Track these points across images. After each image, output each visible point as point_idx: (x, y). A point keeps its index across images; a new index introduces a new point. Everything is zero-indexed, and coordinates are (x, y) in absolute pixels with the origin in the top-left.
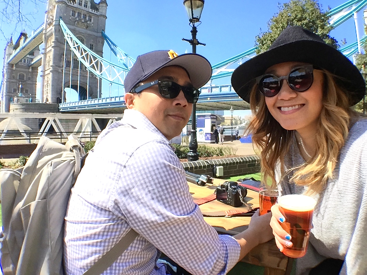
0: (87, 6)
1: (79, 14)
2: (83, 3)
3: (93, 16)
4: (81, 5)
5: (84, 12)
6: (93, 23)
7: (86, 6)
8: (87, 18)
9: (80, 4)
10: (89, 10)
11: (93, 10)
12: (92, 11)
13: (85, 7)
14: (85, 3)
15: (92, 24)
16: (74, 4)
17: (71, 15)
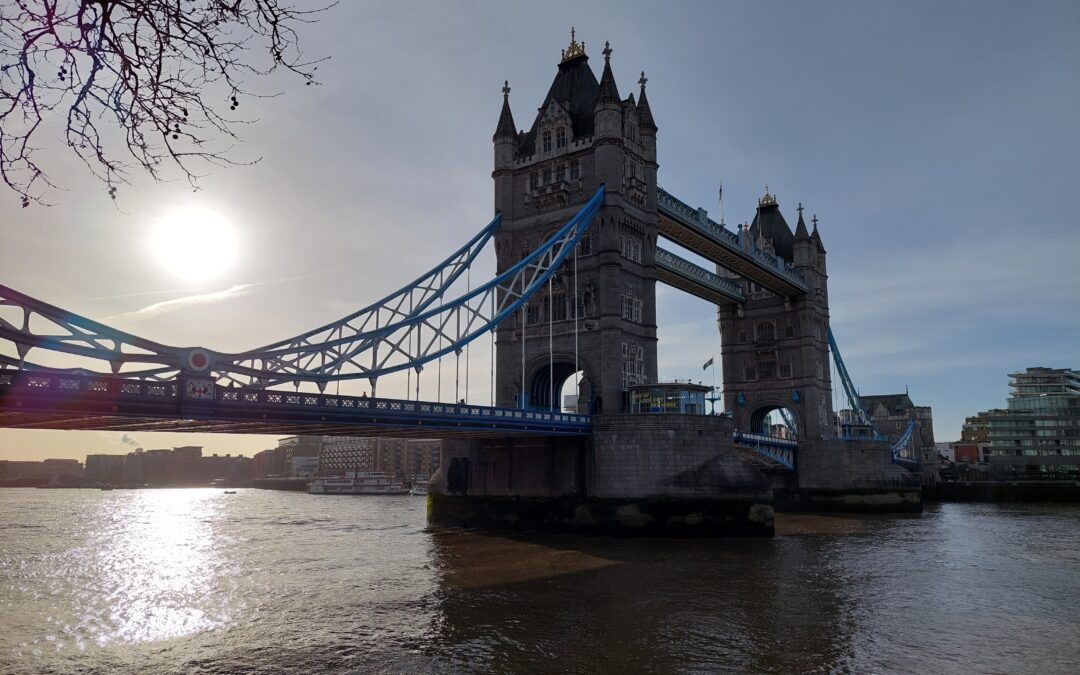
0: (563, 140)
1: (547, 176)
2: (554, 140)
3: (581, 160)
4: (550, 149)
5: (555, 163)
6: (580, 179)
7: (561, 143)
8: (567, 174)
9: (548, 147)
10: (569, 148)
11: (580, 142)
12: (577, 145)
13: (559, 146)
14: (558, 135)
15: (581, 183)
16: (530, 160)
17: (528, 190)
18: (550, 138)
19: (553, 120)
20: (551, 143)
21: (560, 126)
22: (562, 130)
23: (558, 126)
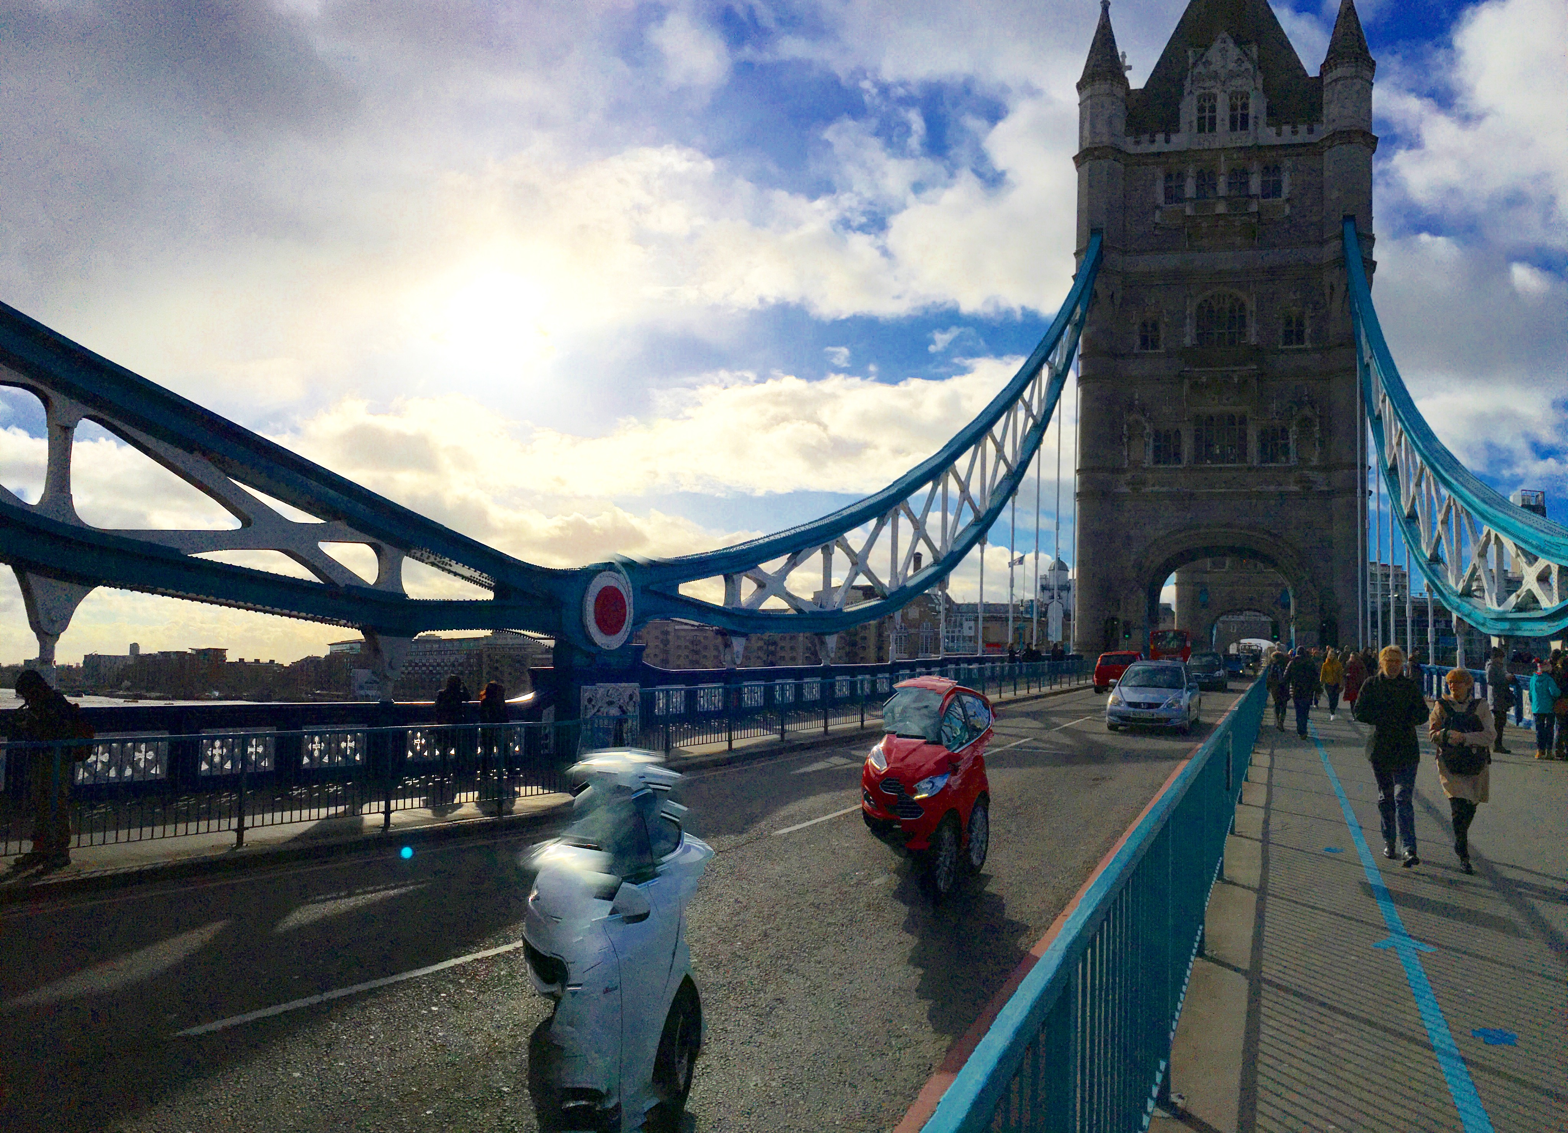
0: (1245, 118)
1: (1206, 180)
2: (1222, 112)
3: (1288, 163)
5: (1226, 158)
6: (1287, 199)
7: (1240, 121)
8: (1255, 184)
9: (1207, 124)
10: (1260, 135)
11: (1287, 129)
12: (1279, 134)
13: (1233, 128)
14: (1233, 107)
15: (1288, 207)
16: (1167, 141)
17: (1161, 199)
18: (1213, 109)
19: (1223, 73)
20: (1215, 117)
21: (1239, 89)
22: (1242, 98)
23: (1234, 88)
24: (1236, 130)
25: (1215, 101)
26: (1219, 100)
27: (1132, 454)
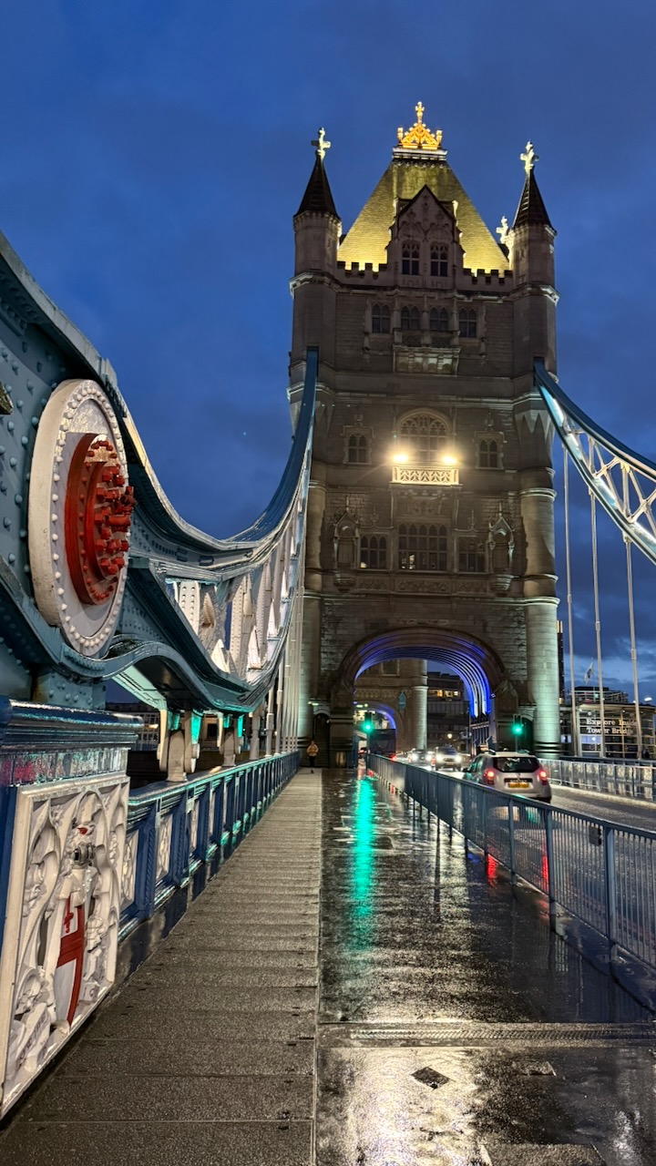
0: (444, 266)
1: (410, 314)
2: (425, 261)
3: (482, 308)
4: (416, 272)
6: (482, 339)
7: (440, 268)
8: (454, 324)
9: (409, 267)
10: (458, 281)
11: (482, 279)
12: (474, 282)
13: (434, 273)
14: (434, 256)
15: (483, 345)
16: (375, 277)
17: (368, 326)
18: (416, 255)
19: (427, 225)
20: (417, 262)
21: (439, 241)
22: (441, 249)
23: (435, 240)
24: (436, 275)
25: (418, 248)
26: (421, 247)
27: (340, 556)
